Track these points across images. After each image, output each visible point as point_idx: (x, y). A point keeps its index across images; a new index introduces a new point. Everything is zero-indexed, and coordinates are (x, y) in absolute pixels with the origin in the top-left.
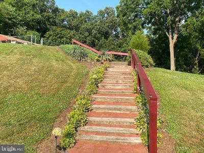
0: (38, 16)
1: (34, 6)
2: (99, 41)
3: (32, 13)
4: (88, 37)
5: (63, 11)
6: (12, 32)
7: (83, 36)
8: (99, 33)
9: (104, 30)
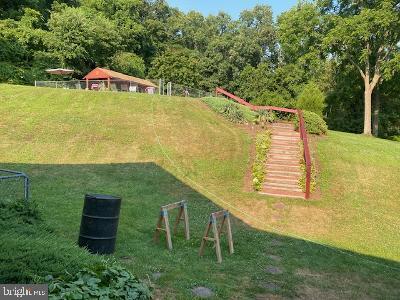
0: (139, 28)
1: (133, 9)
2: (241, 69)
3: (129, 22)
4: (221, 61)
5: (176, 12)
6: (110, 61)
7: (212, 61)
8: (242, 56)
9: (251, 50)
